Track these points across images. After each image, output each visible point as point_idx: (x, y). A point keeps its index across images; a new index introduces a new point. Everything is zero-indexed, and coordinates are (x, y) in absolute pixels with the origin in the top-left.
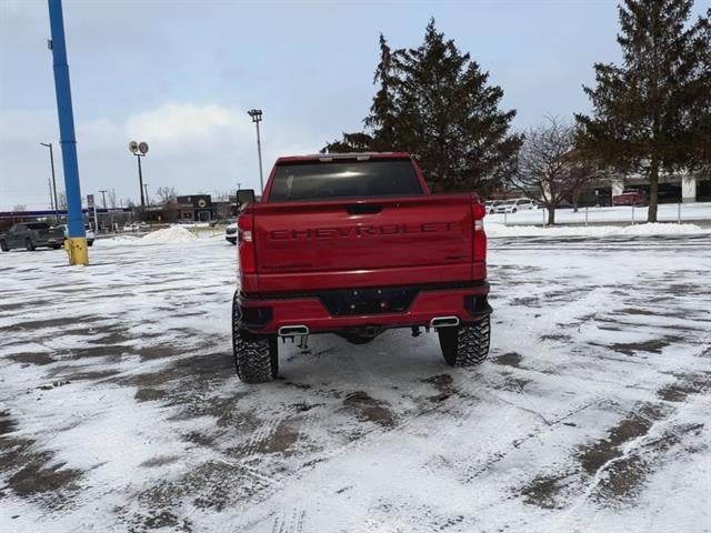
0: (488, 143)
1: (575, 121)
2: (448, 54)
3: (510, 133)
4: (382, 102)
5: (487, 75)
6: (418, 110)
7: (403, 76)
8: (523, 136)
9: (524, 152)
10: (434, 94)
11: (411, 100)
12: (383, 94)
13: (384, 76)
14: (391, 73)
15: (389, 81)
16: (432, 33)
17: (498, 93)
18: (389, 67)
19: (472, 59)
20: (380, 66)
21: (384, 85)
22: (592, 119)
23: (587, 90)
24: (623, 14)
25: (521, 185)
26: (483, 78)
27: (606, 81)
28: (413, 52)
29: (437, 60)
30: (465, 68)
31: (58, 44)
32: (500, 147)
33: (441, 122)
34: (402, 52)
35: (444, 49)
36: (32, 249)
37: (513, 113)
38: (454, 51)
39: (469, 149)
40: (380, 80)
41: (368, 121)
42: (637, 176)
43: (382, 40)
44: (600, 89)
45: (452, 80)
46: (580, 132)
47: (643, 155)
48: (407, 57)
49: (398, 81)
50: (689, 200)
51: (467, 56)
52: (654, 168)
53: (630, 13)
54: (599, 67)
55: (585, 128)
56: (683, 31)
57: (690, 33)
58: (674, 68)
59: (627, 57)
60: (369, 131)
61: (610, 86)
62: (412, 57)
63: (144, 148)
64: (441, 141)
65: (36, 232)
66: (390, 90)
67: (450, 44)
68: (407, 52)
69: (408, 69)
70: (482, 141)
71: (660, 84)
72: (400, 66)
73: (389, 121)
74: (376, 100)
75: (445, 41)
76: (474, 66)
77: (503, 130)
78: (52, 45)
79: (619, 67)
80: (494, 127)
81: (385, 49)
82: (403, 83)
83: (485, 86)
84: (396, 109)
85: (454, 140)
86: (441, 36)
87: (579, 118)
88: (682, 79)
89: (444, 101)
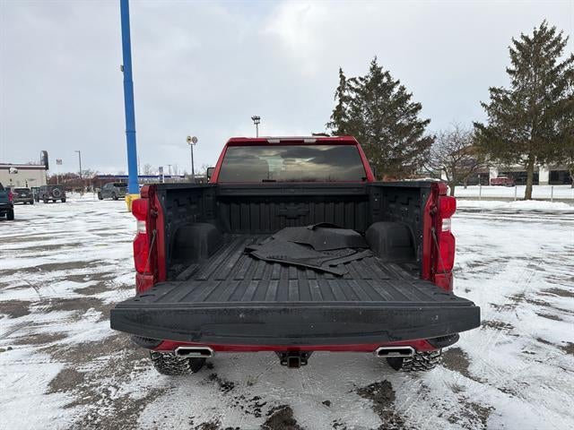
0: (409, 141)
1: (473, 127)
2: (385, 80)
3: (425, 134)
4: (339, 113)
5: (411, 94)
6: (361, 118)
7: (353, 95)
8: (435, 137)
9: (434, 148)
10: (374, 107)
11: (357, 111)
12: (339, 107)
13: (341, 95)
14: (346, 94)
15: (343, 99)
16: (374, 66)
17: (418, 107)
18: (344, 89)
19: (401, 84)
20: (339, 89)
21: (341, 101)
22: (486, 125)
23: (483, 105)
24: (512, 52)
25: (431, 169)
26: (408, 97)
27: (498, 99)
28: (361, 79)
29: (378, 84)
30: (396, 90)
31: (127, 68)
32: (418, 144)
33: (377, 126)
34: (354, 80)
35: (382, 77)
36: (117, 199)
37: (428, 121)
38: (389, 79)
39: (396, 145)
40: (338, 98)
41: (329, 125)
42: (517, 165)
43: (341, 72)
44: (493, 104)
45: (386, 97)
46: (477, 134)
47: (524, 151)
48: (357, 83)
49: (350, 98)
50: (544, 183)
51: (398, 82)
52: (531, 161)
53: (518, 51)
54: (493, 90)
55: (480, 131)
56: (556, 64)
57: (562, 66)
58: (549, 90)
59: (514, 82)
60: (329, 132)
61: (500, 103)
62: (360, 82)
63: (195, 140)
64: (377, 138)
65: (119, 189)
66: (344, 105)
67: (387, 74)
68: (358, 80)
69: (357, 91)
70: (405, 140)
71: (538, 101)
72: (352, 89)
73: (342, 126)
74: (335, 112)
75: (383, 71)
76: (403, 89)
77: (420, 132)
78: (123, 69)
79: (507, 89)
80: (414, 130)
81: (343, 78)
82: (354, 100)
83: (410, 102)
84: (348, 117)
85: (386, 138)
86: (381, 68)
87: (476, 125)
88: (554, 99)
89: (381, 113)
